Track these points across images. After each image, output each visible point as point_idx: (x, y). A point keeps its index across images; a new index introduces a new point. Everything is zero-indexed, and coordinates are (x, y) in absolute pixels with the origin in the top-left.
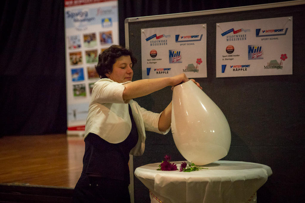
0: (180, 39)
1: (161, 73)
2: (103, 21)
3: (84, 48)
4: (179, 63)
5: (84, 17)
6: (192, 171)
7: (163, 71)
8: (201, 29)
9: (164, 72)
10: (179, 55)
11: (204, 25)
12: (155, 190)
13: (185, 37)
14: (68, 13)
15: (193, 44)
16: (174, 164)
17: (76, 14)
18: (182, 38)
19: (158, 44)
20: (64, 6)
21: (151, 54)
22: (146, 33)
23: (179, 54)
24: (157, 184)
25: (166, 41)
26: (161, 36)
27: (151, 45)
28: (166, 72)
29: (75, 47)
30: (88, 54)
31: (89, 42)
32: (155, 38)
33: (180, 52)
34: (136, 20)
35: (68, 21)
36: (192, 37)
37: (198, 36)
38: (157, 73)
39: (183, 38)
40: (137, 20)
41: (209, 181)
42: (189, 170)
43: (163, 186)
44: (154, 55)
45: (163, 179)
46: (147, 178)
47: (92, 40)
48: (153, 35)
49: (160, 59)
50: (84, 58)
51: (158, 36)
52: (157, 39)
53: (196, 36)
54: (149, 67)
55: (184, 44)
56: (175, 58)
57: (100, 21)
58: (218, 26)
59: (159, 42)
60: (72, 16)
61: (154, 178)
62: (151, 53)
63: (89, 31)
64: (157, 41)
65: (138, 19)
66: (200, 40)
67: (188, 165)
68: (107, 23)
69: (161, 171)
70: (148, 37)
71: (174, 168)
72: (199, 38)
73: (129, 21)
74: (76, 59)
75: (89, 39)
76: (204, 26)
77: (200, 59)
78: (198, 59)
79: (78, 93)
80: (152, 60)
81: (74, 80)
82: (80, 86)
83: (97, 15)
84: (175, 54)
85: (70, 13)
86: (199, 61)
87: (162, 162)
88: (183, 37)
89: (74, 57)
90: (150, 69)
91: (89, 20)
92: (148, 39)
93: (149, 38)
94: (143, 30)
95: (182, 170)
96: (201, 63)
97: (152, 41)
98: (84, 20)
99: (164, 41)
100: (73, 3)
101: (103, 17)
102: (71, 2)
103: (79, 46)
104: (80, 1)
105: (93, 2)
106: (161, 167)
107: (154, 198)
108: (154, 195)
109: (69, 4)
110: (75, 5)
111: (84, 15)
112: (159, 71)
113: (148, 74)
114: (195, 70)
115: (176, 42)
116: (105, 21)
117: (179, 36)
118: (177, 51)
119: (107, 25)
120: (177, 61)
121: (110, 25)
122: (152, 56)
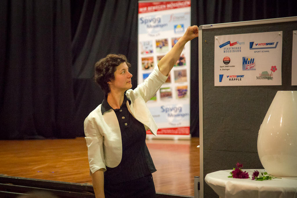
0: (254, 46)
1: (234, 80)
2: (175, 27)
3: (156, 53)
4: (253, 70)
5: (157, 23)
6: (265, 179)
7: (236, 78)
8: (277, 37)
10: (253, 62)
11: (281, 33)
13: (260, 44)
15: (269, 52)
16: (245, 172)
17: (149, 21)
18: (256, 45)
19: (231, 51)
20: (138, 12)
21: (224, 61)
22: (219, 40)
23: (252, 61)
24: (228, 192)
25: (240, 48)
27: (225, 52)
28: (239, 79)
29: (147, 53)
30: (159, 58)
31: (161, 48)
32: (229, 45)
33: (254, 59)
35: (141, 27)
36: (267, 44)
37: (273, 43)
39: (258, 45)
40: (211, 27)
41: (282, 190)
42: (261, 179)
43: (234, 193)
44: (227, 62)
45: (235, 187)
46: (218, 184)
47: (164, 45)
48: (227, 42)
49: (233, 66)
50: (156, 63)
54: (222, 74)
55: (259, 52)
57: (173, 27)
58: (295, 34)
59: (233, 49)
60: (145, 22)
61: (225, 185)
62: (224, 60)
63: (162, 37)
64: (231, 48)
66: (275, 47)
67: (260, 174)
68: (179, 29)
69: (232, 178)
70: (221, 44)
72: (274, 46)
73: (203, 28)
74: (148, 64)
75: (161, 44)
77: (275, 67)
83: (170, 21)
84: (249, 61)
85: (143, 20)
87: (233, 169)
89: (146, 62)
90: (223, 75)
91: (162, 26)
92: (221, 47)
94: (216, 37)
95: (254, 179)
97: (226, 48)
98: (157, 26)
99: (238, 48)
100: (147, 9)
101: (175, 24)
102: (145, 9)
103: (151, 52)
104: (154, 8)
105: (166, 9)
106: (233, 174)
109: (143, 11)
110: (148, 12)
111: (157, 22)
112: (232, 78)
113: (221, 81)
114: (270, 78)
115: (250, 49)
116: (178, 27)
117: (253, 43)
118: (251, 59)
119: (180, 31)
120: (251, 68)
121: (182, 31)
122: (225, 63)
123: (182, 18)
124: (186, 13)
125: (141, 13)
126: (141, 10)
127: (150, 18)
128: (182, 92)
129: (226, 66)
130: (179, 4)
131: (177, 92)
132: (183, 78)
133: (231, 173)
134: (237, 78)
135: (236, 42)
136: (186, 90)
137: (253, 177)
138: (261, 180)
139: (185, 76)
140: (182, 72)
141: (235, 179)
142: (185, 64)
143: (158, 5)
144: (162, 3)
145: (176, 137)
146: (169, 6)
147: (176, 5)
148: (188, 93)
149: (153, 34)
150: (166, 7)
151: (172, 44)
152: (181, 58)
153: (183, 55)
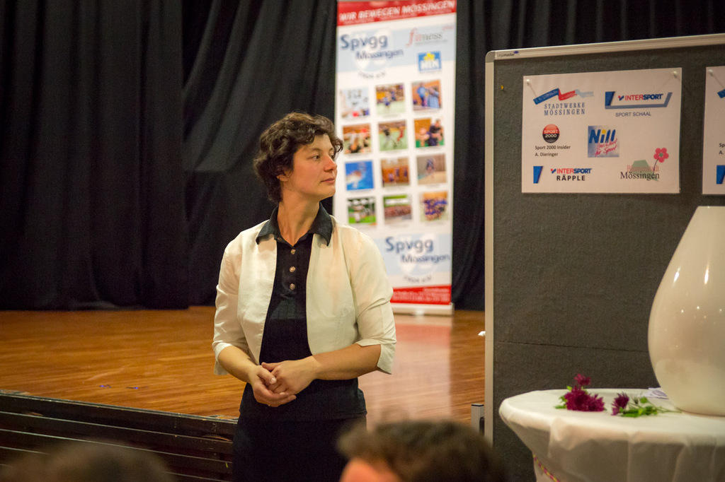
0: (615, 102)
1: (568, 179)
2: (421, 57)
3: (377, 116)
4: (611, 156)
5: (378, 49)
6: (642, 414)
7: (572, 175)
8: (669, 80)
9: (574, 178)
10: (612, 139)
11: (677, 71)
12: (549, 455)
13: (629, 98)
14: (343, 39)
15: (649, 115)
16: (596, 396)
17: (361, 43)
18: (621, 98)
19: (562, 112)
20: (336, 23)
21: (544, 135)
22: (534, 85)
23: (611, 135)
24: (557, 445)
25: (583, 105)
26: (572, 94)
27: (546, 113)
28: (580, 178)
29: (355, 115)
30: (385, 130)
31: (387, 104)
32: (557, 97)
33: (614, 132)
34: (513, 55)
35: (343, 57)
36: (646, 97)
37: (661, 95)
38: (558, 178)
39: (624, 99)
40: (516, 56)
41: (685, 442)
42: (634, 413)
43: (571, 447)
44: (551, 137)
45: (571, 432)
46: (532, 425)
47: (394, 99)
48: (552, 91)
49: (566, 147)
50: (376, 138)
51: (562, 92)
52: (560, 99)
53: (656, 97)
54: (540, 165)
55: (626, 114)
56: (601, 146)
57: (416, 59)
58: (711, 74)
59: (566, 106)
60: (352, 45)
61: (549, 428)
62: (546, 132)
63: (389, 81)
64: (561, 104)
65: (516, 52)
66: (665, 105)
67: (631, 401)
68: (429, 63)
69: (566, 411)
70: (539, 94)
71: (596, 406)
72: (662, 101)
73: (497, 57)
74: (357, 140)
75: (388, 97)
76: (675, 72)
77: (664, 150)
78: (658, 151)
79: (357, 216)
80: (546, 147)
81: (349, 187)
82: (364, 202)
83: (408, 44)
84: (603, 136)
85: (348, 40)
86: (661, 155)
87: (564, 388)
88: (623, 97)
89: (353, 136)
90: (542, 167)
91: (391, 55)
92: (538, 101)
93: (540, 97)
94: (527, 79)
95: (617, 413)
96: (666, 160)
97: (550, 105)
98: (380, 55)
99: (577, 105)
100: (357, 17)
101: (422, 50)
102: (352, 16)
103: (366, 113)
104: (373, 14)
105: (401, 16)
106: (567, 401)
107: (544, 474)
108: (545, 469)
109: (348, 20)
110: (360, 23)
111: (379, 45)
112: (562, 175)
113: (536, 180)
114: (651, 176)
115: (606, 108)
116: (425, 58)
117: (613, 94)
118: (607, 130)
119: (430, 67)
120: (607, 151)
121: (436, 68)
122: (547, 139)
123: (437, 37)
124: (446, 28)
125: (342, 24)
126: (343, 17)
128: (433, 206)
129: (548, 147)
130: (430, 6)
131: (424, 206)
132: (437, 175)
133: (562, 398)
134: (575, 175)
135: (574, 92)
136: (444, 202)
137: (614, 409)
138: (633, 415)
139: (442, 169)
140: (434, 160)
141: (571, 412)
143: (382, 8)
144: (390, 5)
145: (420, 309)
146: (406, 10)
147: (423, 8)
148: (449, 209)
149: (370, 73)
150: (401, 14)
151: (414, 96)
152: (434, 129)
153: (438, 121)
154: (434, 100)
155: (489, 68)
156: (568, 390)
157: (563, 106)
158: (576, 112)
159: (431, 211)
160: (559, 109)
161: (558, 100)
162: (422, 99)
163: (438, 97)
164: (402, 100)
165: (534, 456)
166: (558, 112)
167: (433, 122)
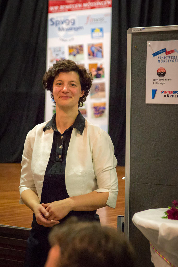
1: (170, 96)
2: (93, 31)
5: (70, 26)
7: (172, 94)
9: (173, 96)
12: (158, 243)
14: (51, 20)
17: (61, 23)
19: (168, 61)
20: (47, 12)
21: (158, 73)
22: (153, 46)
24: (162, 236)
26: (172, 51)
27: (159, 61)
28: (176, 96)
31: (74, 55)
32: (165, 53)
34: (141, 30)
35: (51, 30)
38: (165, 96)
40: (143, 31)
43: (170, 239)
44: (161, 74)
45: (170, 231)
46: (150, 227)
47: (78, 53)
48: (162, 50)
49: (169, 80)
51: (167, 51)
52: (166, 54)
54: (155, 89)
57: (90, 31)
60: (56, 23)
61: (158, 228)
62: (158, 71)
63: (75, 43)
65: (144, 29)
68: (97, 34)
69: (167, 220)
70: (155, 51)
73: (133, 31)
75: (75, 51)
80: (159, 80)
83: (86, 24)
85: (54, 21)
87: (167, 207)
90: (156, 90)
91: (77, 29)
92: (155, 55)
93: (156, 53)
94: (149, 43)
97: (161, 57)
98: (71, 29)
99: (175, 57)
100: (59, 8)
101: (93, 27)
102: (56, 8)
104: (67, 7)
105: (82, 8)
106: (168, 214)
107: (155, 253)
108: (156, 250)
109: (54, 10)
110: (60, 12)
111: (70, 24)
112: (167, 94)
113: (153, 97)
116: (95, 31)
119: (98, 36)
121: (101, 36)
122: (159, 75)
123: (101, 20)
124: (106, 15)
125: (51, 12)
126: (51, 8)
127: (62, 19)
128: (99, 110)
130: (98, 3)
131: (93, 110)
132: (101, 94)
133: (165, 213)
134: (174, 94)
135: (174, 50)
136: (104, 108)
139: (103, 90)
140: (99, 85)
141: (170, 220)
142: (103, 77)
143: (73, 4)
144: (77, 2)
146: (85, 5)
147: (94, 4)
148: (107, 112)
149: (65, 38)
150: (82, 7)
151: (89, 51)
152: (99, 69)
153: (101, 65)
154: (99, 54)
155: (129, 37)
156: (169, 208)
157: (168, 58)
158: (175, 61)
159: (97, 112)
160: (165, 59)
161: (165, 54)
162: (93, 53)
163: (101, 52)
164: (82, 53)
165: (150, 243)
166: (165, 61)
167: (99, 65)
